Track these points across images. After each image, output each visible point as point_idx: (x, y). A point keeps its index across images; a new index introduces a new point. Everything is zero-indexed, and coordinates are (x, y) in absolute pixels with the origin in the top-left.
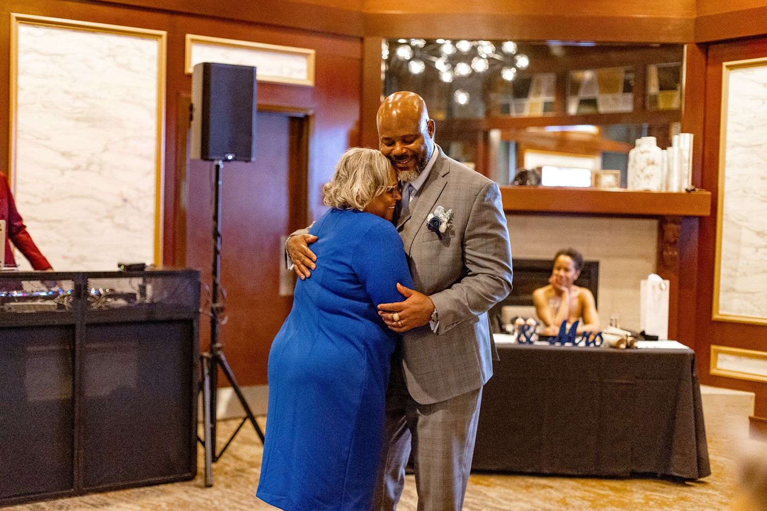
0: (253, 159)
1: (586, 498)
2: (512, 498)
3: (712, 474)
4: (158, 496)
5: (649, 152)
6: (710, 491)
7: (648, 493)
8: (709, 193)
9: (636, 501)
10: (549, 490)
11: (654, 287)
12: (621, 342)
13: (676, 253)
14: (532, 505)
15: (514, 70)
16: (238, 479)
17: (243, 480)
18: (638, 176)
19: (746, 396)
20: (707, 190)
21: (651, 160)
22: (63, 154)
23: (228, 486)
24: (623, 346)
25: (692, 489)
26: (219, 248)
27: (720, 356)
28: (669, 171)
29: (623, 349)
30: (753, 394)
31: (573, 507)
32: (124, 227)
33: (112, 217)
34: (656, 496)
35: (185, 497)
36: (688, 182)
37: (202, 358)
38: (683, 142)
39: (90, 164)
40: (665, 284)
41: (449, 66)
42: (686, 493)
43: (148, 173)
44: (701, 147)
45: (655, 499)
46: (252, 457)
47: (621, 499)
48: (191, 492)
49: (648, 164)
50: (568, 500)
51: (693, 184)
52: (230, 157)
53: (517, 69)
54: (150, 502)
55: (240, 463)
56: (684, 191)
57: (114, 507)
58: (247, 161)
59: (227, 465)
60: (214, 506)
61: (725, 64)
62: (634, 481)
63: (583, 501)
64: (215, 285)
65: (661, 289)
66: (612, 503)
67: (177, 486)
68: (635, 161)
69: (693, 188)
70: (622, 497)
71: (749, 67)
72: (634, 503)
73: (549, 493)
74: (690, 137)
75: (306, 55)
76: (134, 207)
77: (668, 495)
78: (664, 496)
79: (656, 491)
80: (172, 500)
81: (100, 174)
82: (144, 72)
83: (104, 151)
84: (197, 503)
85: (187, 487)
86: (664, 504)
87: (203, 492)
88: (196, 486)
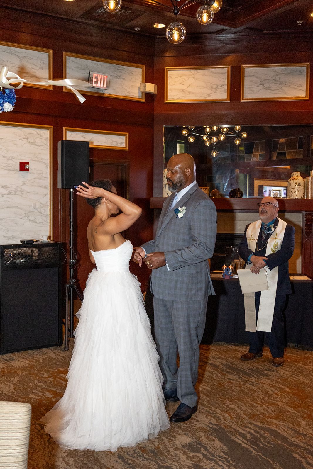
5: (297, 179)
10: (237, 352)
14: (226, 361)
18: (291, 191)
21: (298, 183)
22: (3, 187)
28: (308, 189)
32: (34, 221)
33: (28, 217)
39: (16, 191)
41: (209, 138)
43: (46, 195)
45: (291, 358)
48: (57, 353)
49: (296, 186)
53: (241, 139)
54: (35, 359)
57: (16, 361)
60: (65, 361)
73: (237, 354)
75: (124, 135)
76: (39, 212)
77: (299, 355)
78: (297, 356)
79: (293, 353)
80: (45, 357)
81: (21, 196)
82: (42, 146)
83: (23, 185)
84: (57, 359)
85: (56, 350)
86: (296, 361)
87: (62, 353)
88: (60, 350)
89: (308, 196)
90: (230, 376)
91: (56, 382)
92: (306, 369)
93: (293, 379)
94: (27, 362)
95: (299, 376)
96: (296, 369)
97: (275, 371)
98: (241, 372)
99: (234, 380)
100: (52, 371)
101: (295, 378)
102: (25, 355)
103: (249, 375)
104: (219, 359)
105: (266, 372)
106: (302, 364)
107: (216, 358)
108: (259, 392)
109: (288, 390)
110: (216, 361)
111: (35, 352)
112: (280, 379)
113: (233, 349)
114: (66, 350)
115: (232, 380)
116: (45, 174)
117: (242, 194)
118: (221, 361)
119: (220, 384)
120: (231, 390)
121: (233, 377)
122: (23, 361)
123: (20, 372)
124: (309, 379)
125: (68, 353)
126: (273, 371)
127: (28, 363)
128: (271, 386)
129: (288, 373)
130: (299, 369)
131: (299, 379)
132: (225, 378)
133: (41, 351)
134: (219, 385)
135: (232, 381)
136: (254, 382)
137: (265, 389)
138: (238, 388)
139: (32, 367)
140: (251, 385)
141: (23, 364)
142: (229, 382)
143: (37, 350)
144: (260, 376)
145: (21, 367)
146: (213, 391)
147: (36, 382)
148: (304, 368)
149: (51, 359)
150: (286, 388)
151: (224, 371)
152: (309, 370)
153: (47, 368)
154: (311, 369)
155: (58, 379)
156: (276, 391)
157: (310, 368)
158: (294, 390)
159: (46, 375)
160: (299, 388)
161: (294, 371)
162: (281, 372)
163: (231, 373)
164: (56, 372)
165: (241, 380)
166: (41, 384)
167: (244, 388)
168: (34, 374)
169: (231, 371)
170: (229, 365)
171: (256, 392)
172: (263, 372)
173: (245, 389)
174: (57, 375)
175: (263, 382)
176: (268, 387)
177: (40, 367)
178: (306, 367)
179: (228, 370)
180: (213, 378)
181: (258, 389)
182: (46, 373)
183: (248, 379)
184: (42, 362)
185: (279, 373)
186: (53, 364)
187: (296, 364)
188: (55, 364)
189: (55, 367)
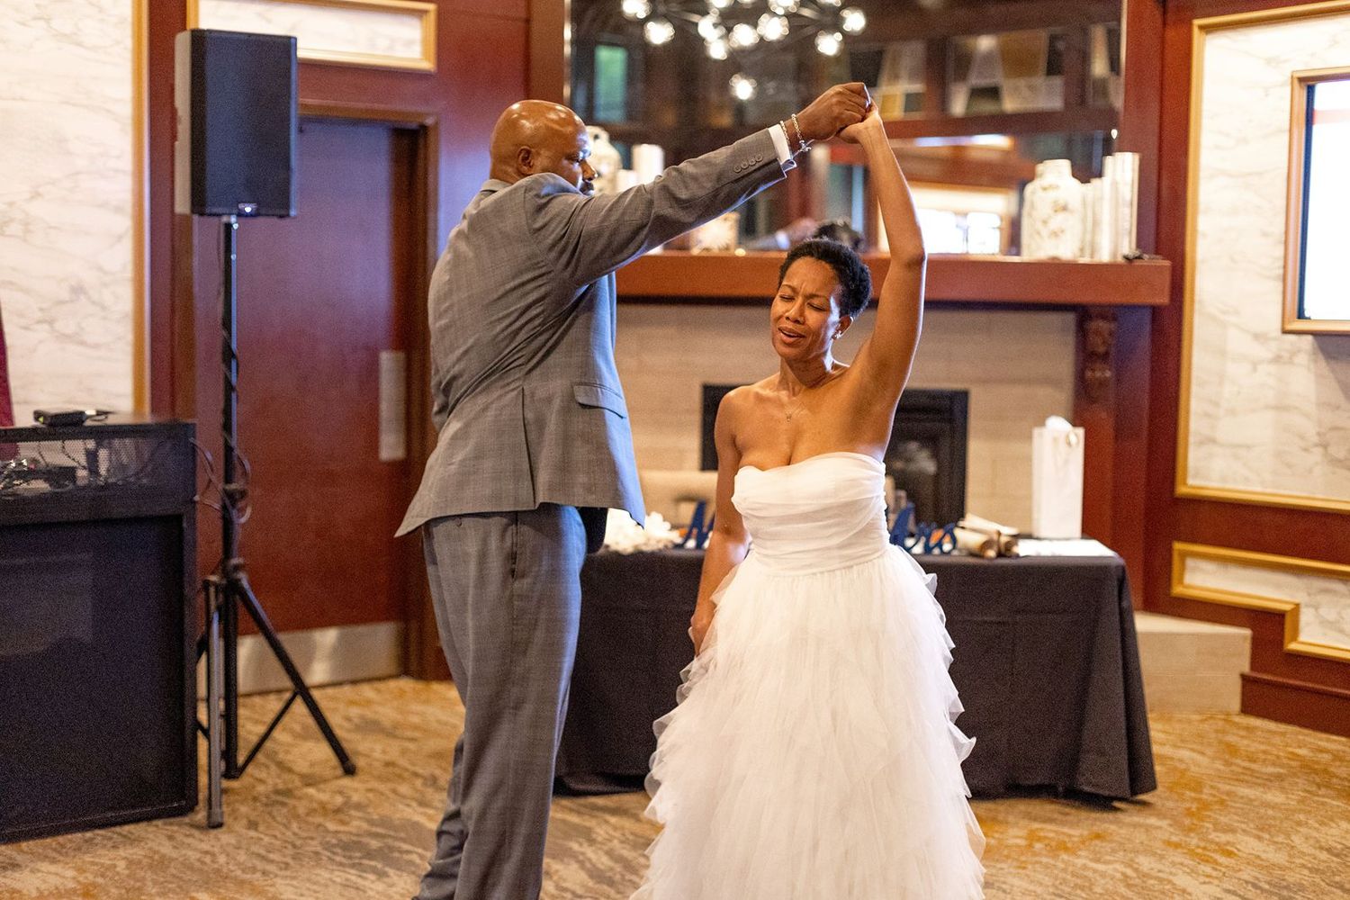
0: (293, 213)
3: (1160, 788)
4: (115, 847)
5: (1057, 187)
6: (1153, 821)
7: (1036, 825)
8: (1167, 263)
9: (1012, 842)
11: (1055, 440)
12: (987, 545)
13: (1108, 374)
15: (838, 36)
16: (275, 810)
17: (285, 810)
18: (1039, 233)
19: (1234, 636)
20: (1166, 257)
21: (1062, 202)
23: (253, 825)
24: (991, 553)
25: (1120, 815)
26: (234, 380)
27: (1190, 562)
28: (1096, 224)
29: (991, 559)
30: (1247, 632)
32: (75, 339)
33: (51, 322)
34: (1051, 831)
35: (166, 849)
36: (1130, 242)
37: (207, 584)
38: (1123, 169)
40: (1076, 435)
41: (721, 31)
42: (1106, 825)
43: (120, 238)
44: (1154, 177)
45: (1046, 838)
46: (312, 765)
48: (180, 837)
49: (1056, 211)
51: (1138, 246)
52: (248, 209)
53: (844, 34)
54: (97, 860)
55: (286, 776)
56: (1120, 260)
57: (27, 872)
58: (281, 217)
59: (261, 781)
60: (216, 866)
61: (1197, 22)
62: (1012, 802)
64: (229, 450)
65: (1069, 444)
67: (157, 826)
68: (1032, 206)
69: (1137, 253)
71: (1241, 27)
72: (1007, 847)
74: (1134, 159)
75: (419, 13)
76: (94, 303)
77: (1071, 828)
78: (1064, 830)
79: (1051, 821)
80: (139, 855)
81: (25, 241)
82: (106, 48)
83: (32, 198)
84: (185, 860)
85: (175, 828)
86: (1063, 847)
87: (202, 837)
88: (193, 826)
89: (1096, 249)
92: (1103, 875)
94: (70, 873)
96: (1064, 875)
97: (993, 884)
102: (59, 849)
106: (1086, 857)
114: (214, 828)
122: (53, 868)
125: (220, 837)
127: (74, 878)
130: (1078, 877)
133: (120, 834)
139: (88, 893)
141: (53, 881)
145: (46, 893)
148: (1095, 871)
149: (159, 864)
152: (1113, 878)
154: (1118, 875)
157: (1116, 870)
161: (1058, 883)
162: (1015, 889)
177: (123, 891)
178: (1100, 867)
184: (127, 872)
185: (1009, 893)
186: (168, 879)
187: (1065, 856)
188: (180, 878)
189: (178, 890)
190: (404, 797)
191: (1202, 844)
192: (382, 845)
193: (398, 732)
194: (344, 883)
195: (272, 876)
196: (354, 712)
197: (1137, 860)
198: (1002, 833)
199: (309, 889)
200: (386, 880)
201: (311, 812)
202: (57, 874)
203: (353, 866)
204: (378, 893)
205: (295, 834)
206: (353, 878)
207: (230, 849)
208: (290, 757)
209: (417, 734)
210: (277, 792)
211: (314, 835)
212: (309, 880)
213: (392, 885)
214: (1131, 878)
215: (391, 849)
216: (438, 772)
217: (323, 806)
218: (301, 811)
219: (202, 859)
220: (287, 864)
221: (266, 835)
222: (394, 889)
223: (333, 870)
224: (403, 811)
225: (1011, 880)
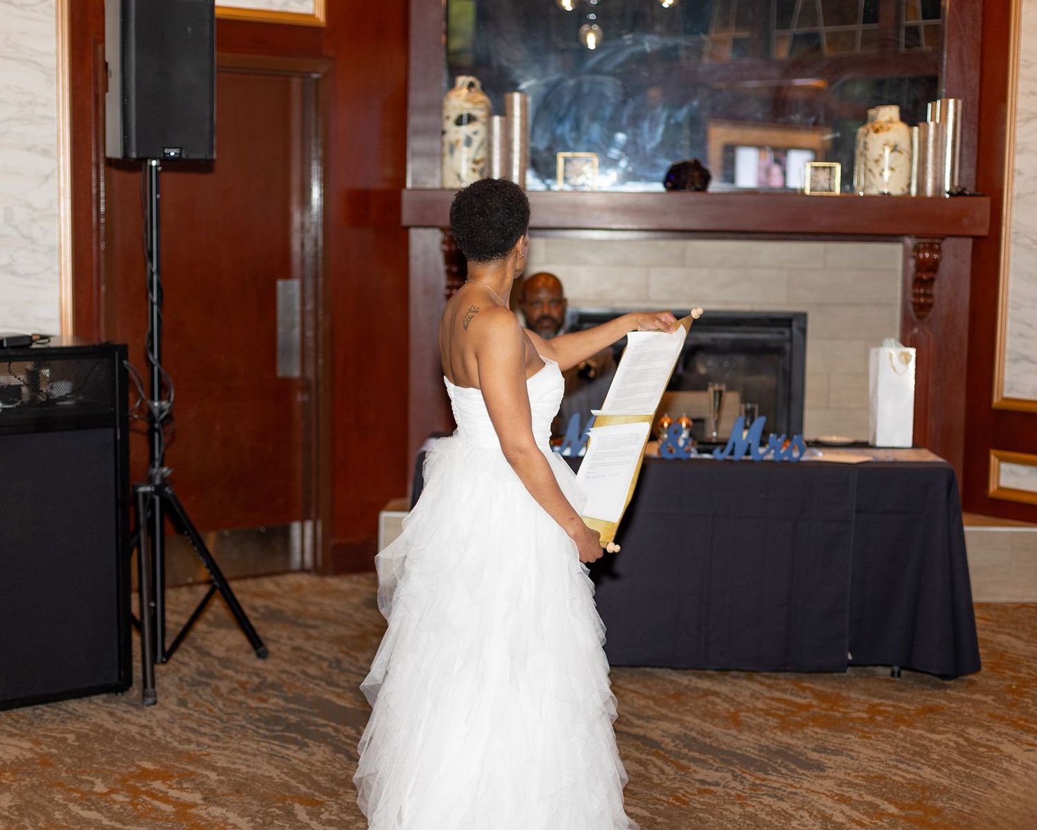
0: (214, 156)
1: (773, 711)
2: (650, 713)
3: (983, 668)
5: (888, 130)
6: (977, 696)
7: (876, 701)
9: (855, 714)
10: (712, 698)
14: (682, 725)
16: (201, 689)
17: (209, 690)
18: (870, 171)
20: (985, 193)
21: (892, 143)
23: (183, 702)
25: (949, 692)
27: (1005, 467)
31: (750, 728)
34: (889, 704)
40: (909, 355)
42: (938, 700)
43: (47, 178)
45: (885, 711)
47: (830, 713)
48: (119, 713)
50: (743, 716)
52: (172, 154)
54: (49, 733)
55: (207, 660)
56: (944, 194)
59: (185, 664)
60: (155, 738)
63: (767, 718)
66: (815, 720)
67: (97, 704)
68: (866, 147)
69: (960, 189)
70: (832, 709)
72: (852, 720)
73: (713, 703)
74: (957, 104)
76: (24, 237)
77: (908, 703)
78: (902, 704)
79: (888, 697)
80: (85, 728)
82: (33, 5)
84: (127, 733)
85: (114, 705)
86: (899, 720)
87: (138, 713)
88: (130, 704)
89: (921, 186)
90: (705, 772)
91: (139, 807)
92: (937, 743)
93: (902, 776)
94: (27, 745)
95: (919, 765)
96: (904, 744)
97: (842, 752)
98: (734, 761)
99: (717, 784)
100: (119, 773)
101: (908, 772)
102: (14, 724)
103: (763, 768)
104: (659, 720)
105: (815, 756)
106: (922, 728)
107: (648, 719)
108: (802, 817)
109: (892, 809)
110: (650, 726)
111: (46, 711)
112: (863, 777)
113: (696, 689)
114: (148, 705)
115: (710, 784)
116: (44, 105)
117: (706, 178)
118: (665, 725)
119: (677, 799)
120: (713, 816)
121: (713, 776)
122: (11, 741)
123: (12, 778)
124: (950, 774)
125: (156, 712)
126: (837, 752)
127: (31, 750)
128: (836, 798)
129: (883, 757)
130: (917, 745)
131: (920, 776)
132: (690, 780)
133: (65, 711)
134: (674, 802)
135: (712, 788)
136: (783, 788)
137: (821, 807)
138: (737, 809)
139: (46, 761)
140: (775, 799)
141: (14, 752)
142: (706, 791)
143: (48, 707)
144: (798, 770)
145: (9, 762)
146: (660, 820)
147: (75, 808)
148: (931, 740)
149: (106, 736)
150: (885, 802)
151: (682, 759)
152: (947, 746)
153: (100, 763)
154: (952, 744)
155: (144, 797)
156: (855, 814)
157: (949, 739)
158: (910, 807)
159: (100, 787)
160: (924, 802)
161: (899, 750)
162: (862, 756)
163: (704, 762)
164: (132, 775)
165: (742, 783)
166: (92, 815)
167: (754, 806)
168: (61, 784)
169: (702, 757)
170: (694, 739)
171: (795, 819)
172: (803, 758)
173: (756, 810)
174: (138, 785)
175: (811, 788)
176: (830, 803)
177: (76, 760)
178: (936, 737)
179: (692, 754)
180: (650, 779)
181: (798, 809)
182: (100, 780)
183: (764, 780)
184: (77, 744)
185: (857, 760)
186: (116, 750)
187: (904, 728)
188: (124, 749)
189: (124, 759)
190: (314, 678)
191: (1024, 717)
192: (299, 719)
193: (301, 621)
194: (270, 752)
195: (205, 747)
196: (259, 602)
197: (967, 731)
198: (847, 707)
199: (240, 758)
200: (306, 749)
201: (232, 691)
202: (16, 746)
203: (275, 738)
204: (301, 760)
205: (221, 710)
206: (277, 748)
207: (166, 725)
208: (206, 643)
209: (318, 623)
210: (201, 674)
211: (238, 711)
212: (239, 750)
213: (313, 754)
214: (962, 746)
215: (309, 723)
216: (340, 656)
217: (242, 685)
218: (224, 690)
219: (142, 732)
220: (217, 736)
221: (196, 711)
222: (315, 758)
223: (259, 741)
224: (313, 690)
225: (856, 747)
